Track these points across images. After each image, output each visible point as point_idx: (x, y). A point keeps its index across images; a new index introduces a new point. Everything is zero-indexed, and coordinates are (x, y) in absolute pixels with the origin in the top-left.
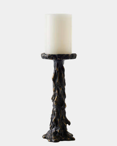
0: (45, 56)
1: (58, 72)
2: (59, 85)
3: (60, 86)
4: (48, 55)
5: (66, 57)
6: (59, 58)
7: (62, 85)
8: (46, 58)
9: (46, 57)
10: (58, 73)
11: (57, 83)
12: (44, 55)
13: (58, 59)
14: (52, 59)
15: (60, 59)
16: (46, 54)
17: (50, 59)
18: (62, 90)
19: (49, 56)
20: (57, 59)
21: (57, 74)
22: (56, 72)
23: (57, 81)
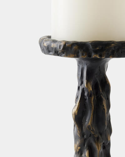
0: (53, 45)
1: (90, 95)
2: (92, 133)
3: (96, 136)
4: (62, 44)
5: (118, 50)
6: (96, 52)
7: (101, 134)
8: (56, 53)
9: (56, 48)
10: (90, 99)
11: (89, 127)
12: (48, 42)
13: (94, 56)
14: (76, 55)
15: (101, 56)
16: (54, 41)
17: (67, 55)
18: (102, 150)
19: (65, 45)
20: (90, 55)
21: (87, 101)
22: (86, 94)
23: (88, 121)
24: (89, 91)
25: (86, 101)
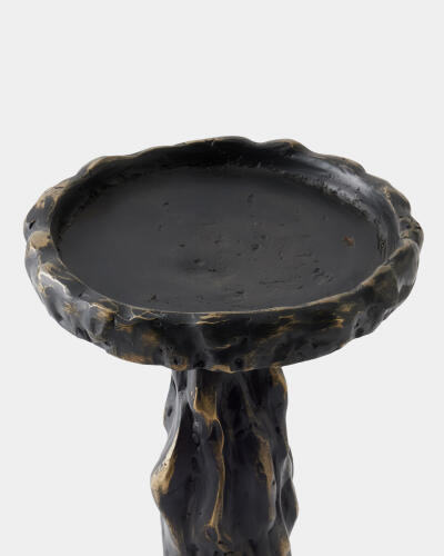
1: (211, 435)
2: (222, 549)
4: (102, 318)
10: (211, 447)
11: (210, 532)
14: (150, 359)
21: (202, 448)
24: (208, 424)
25: (199, 449)
